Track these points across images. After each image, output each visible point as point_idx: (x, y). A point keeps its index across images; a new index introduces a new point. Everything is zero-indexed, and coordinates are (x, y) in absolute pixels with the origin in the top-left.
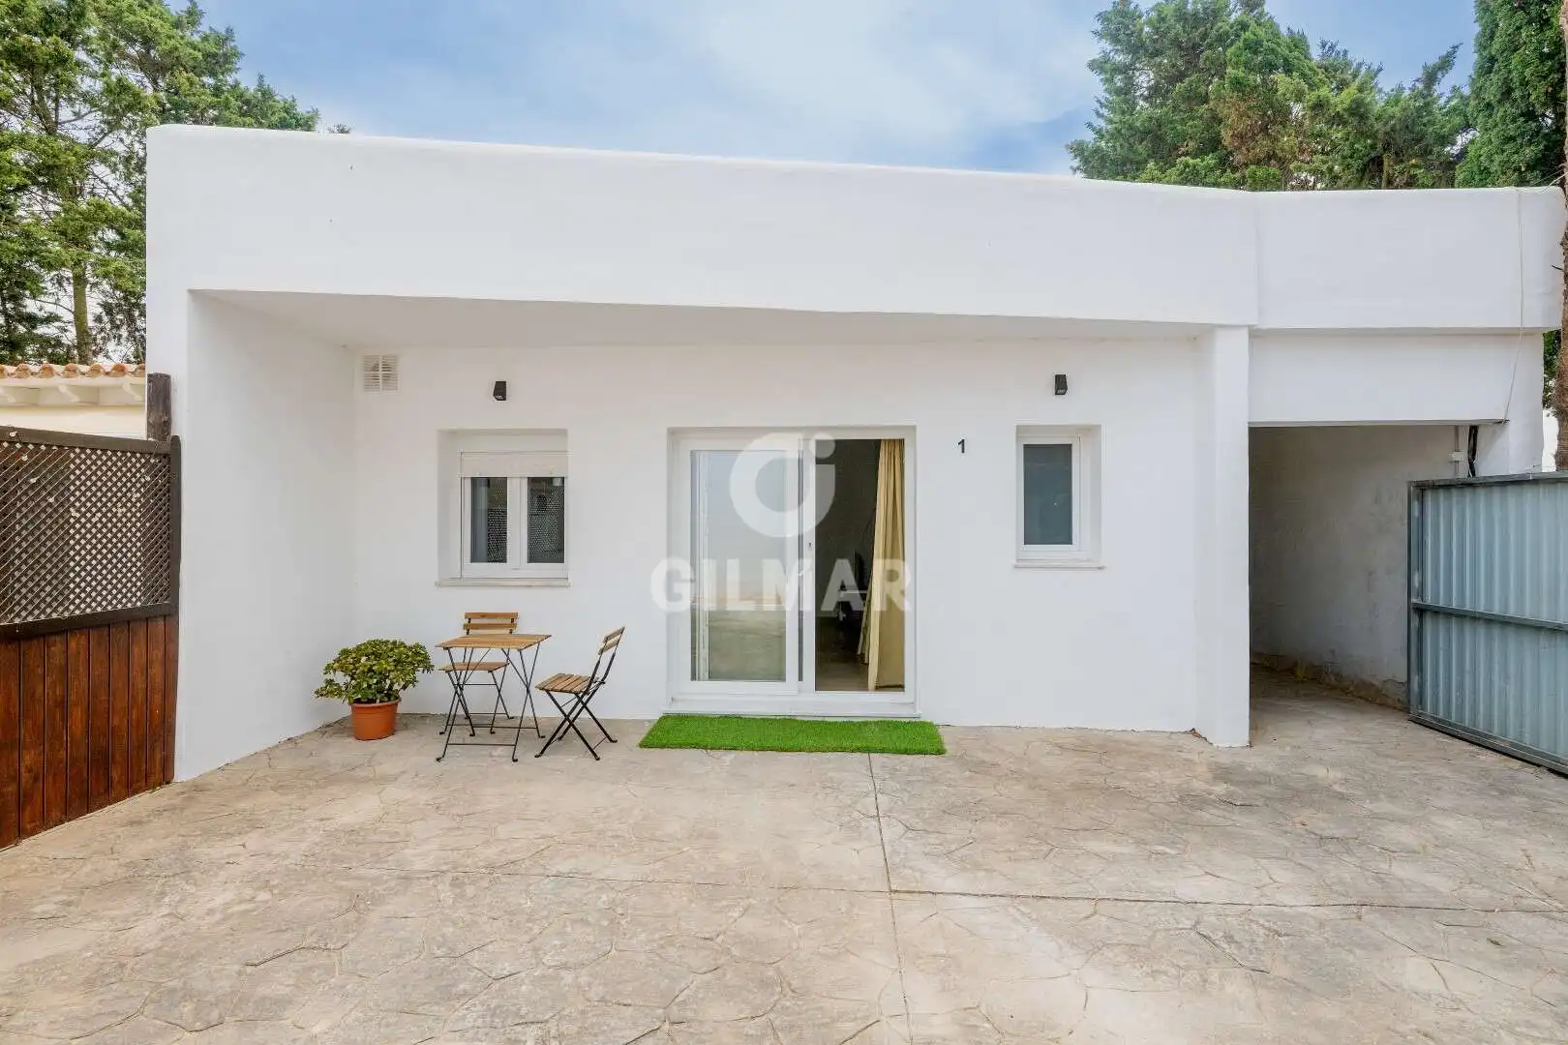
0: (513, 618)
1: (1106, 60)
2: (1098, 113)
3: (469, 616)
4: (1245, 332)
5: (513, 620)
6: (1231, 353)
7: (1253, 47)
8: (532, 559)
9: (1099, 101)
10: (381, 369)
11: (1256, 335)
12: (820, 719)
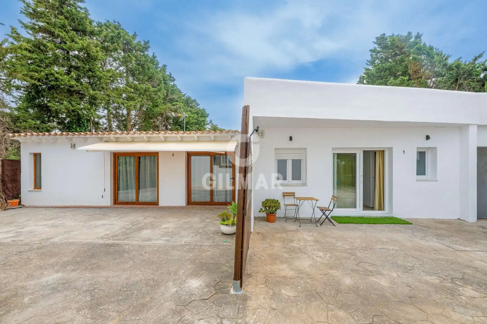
0: (294, 193)
1: (375, 49)
2: (367, 64)
3: (283, 193)
4: (476, 127)
5: (294, 194)
6: (473, 131)
7: (419, 49)
8: (293, 179)
9: (367, 61)
10: (260, 133)
11: (479, 127)
12: (377, 217)
